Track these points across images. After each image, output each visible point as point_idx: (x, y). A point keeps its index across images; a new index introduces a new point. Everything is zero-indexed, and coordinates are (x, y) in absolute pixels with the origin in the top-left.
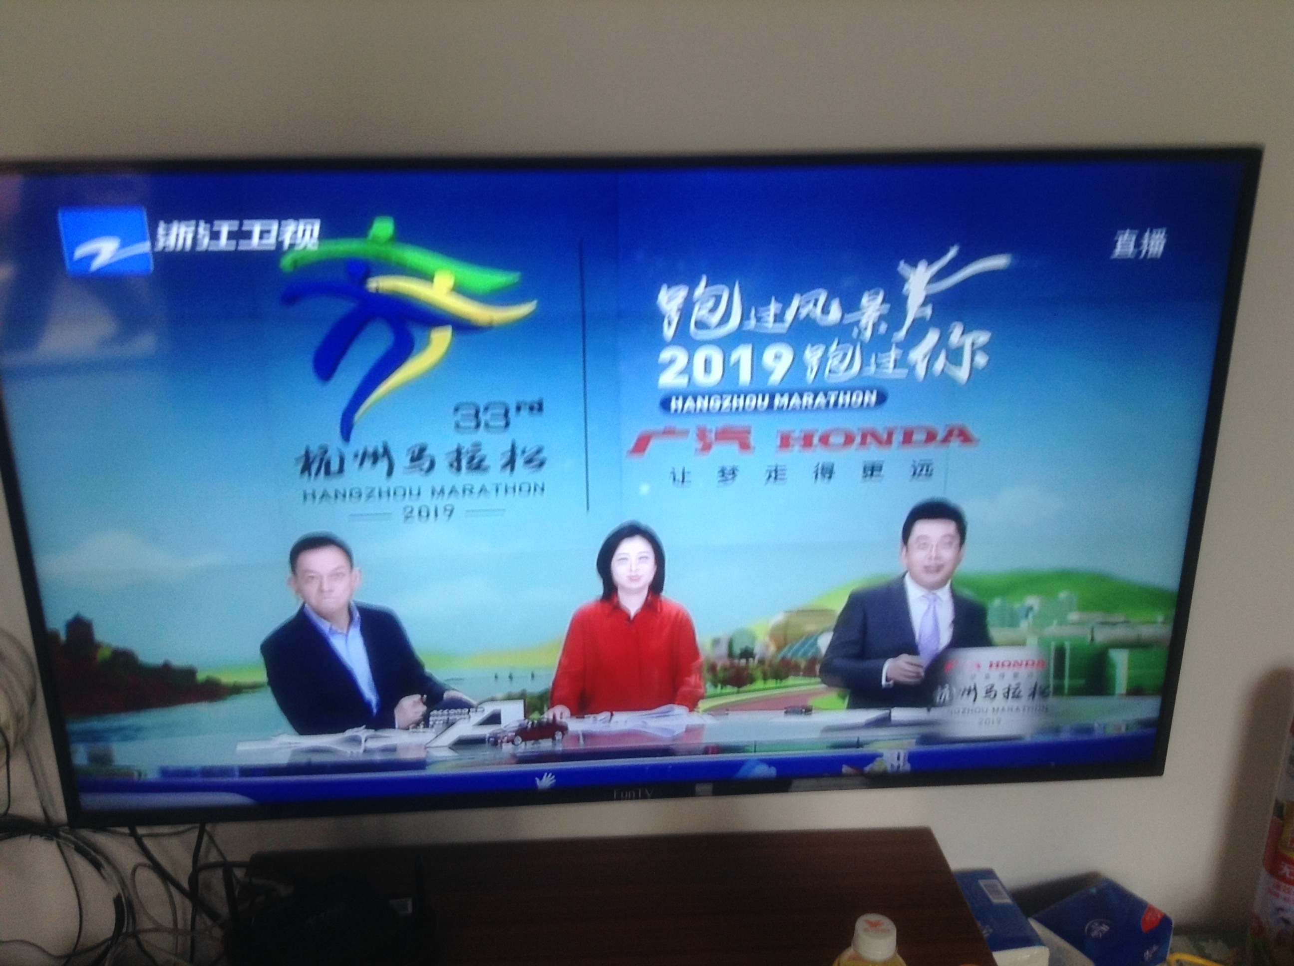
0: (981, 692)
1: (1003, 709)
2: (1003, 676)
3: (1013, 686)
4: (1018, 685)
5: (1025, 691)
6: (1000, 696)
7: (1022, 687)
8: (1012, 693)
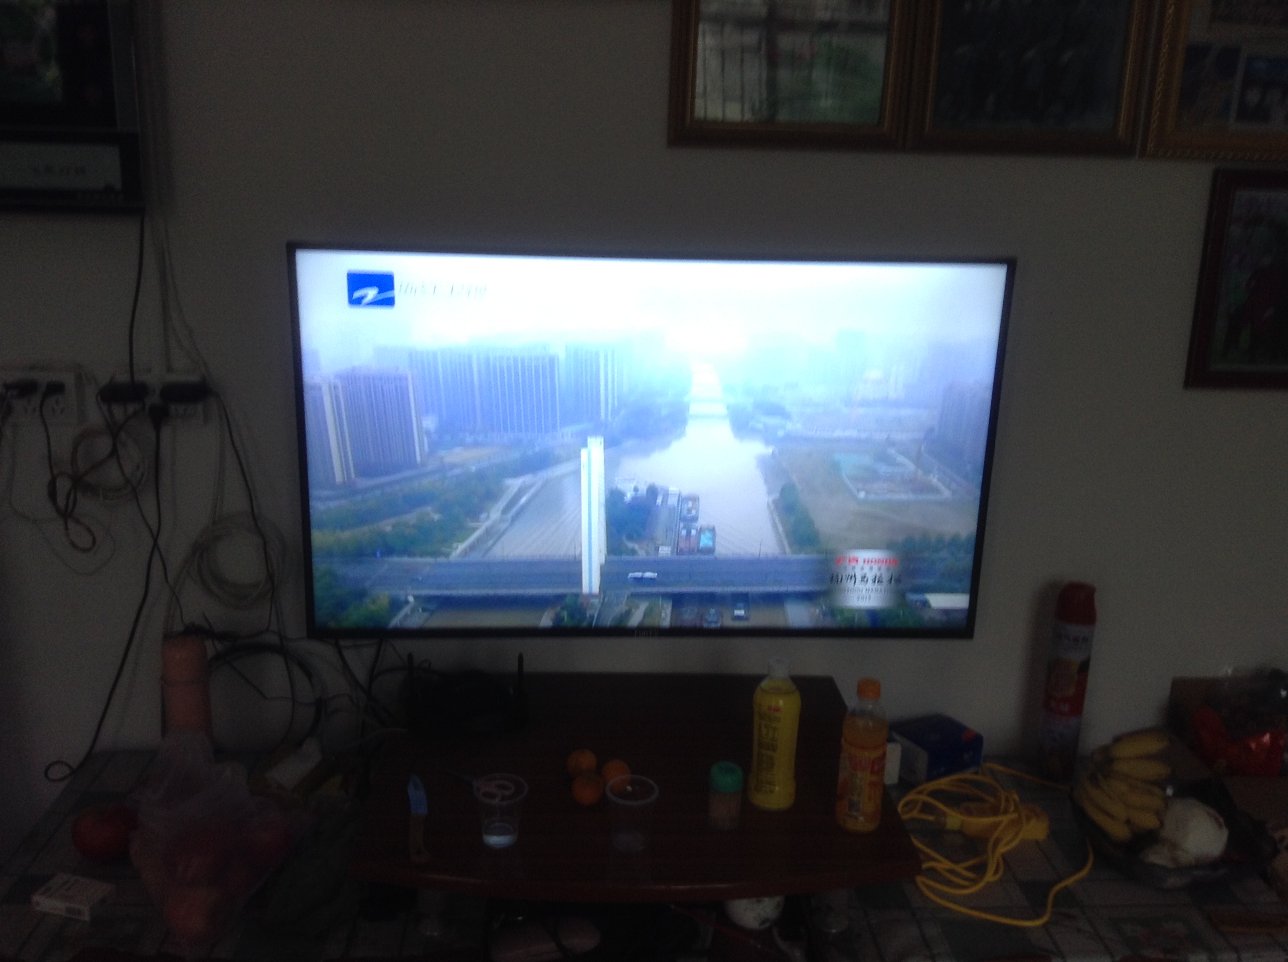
0: (859, 578)
1: (872, 589)
2: (871, 568)
3: (878, 575)
4: (881, 574)
5: (885, 578)
6: (870, 581)
7: (883, 576)
8: (877, 580)
